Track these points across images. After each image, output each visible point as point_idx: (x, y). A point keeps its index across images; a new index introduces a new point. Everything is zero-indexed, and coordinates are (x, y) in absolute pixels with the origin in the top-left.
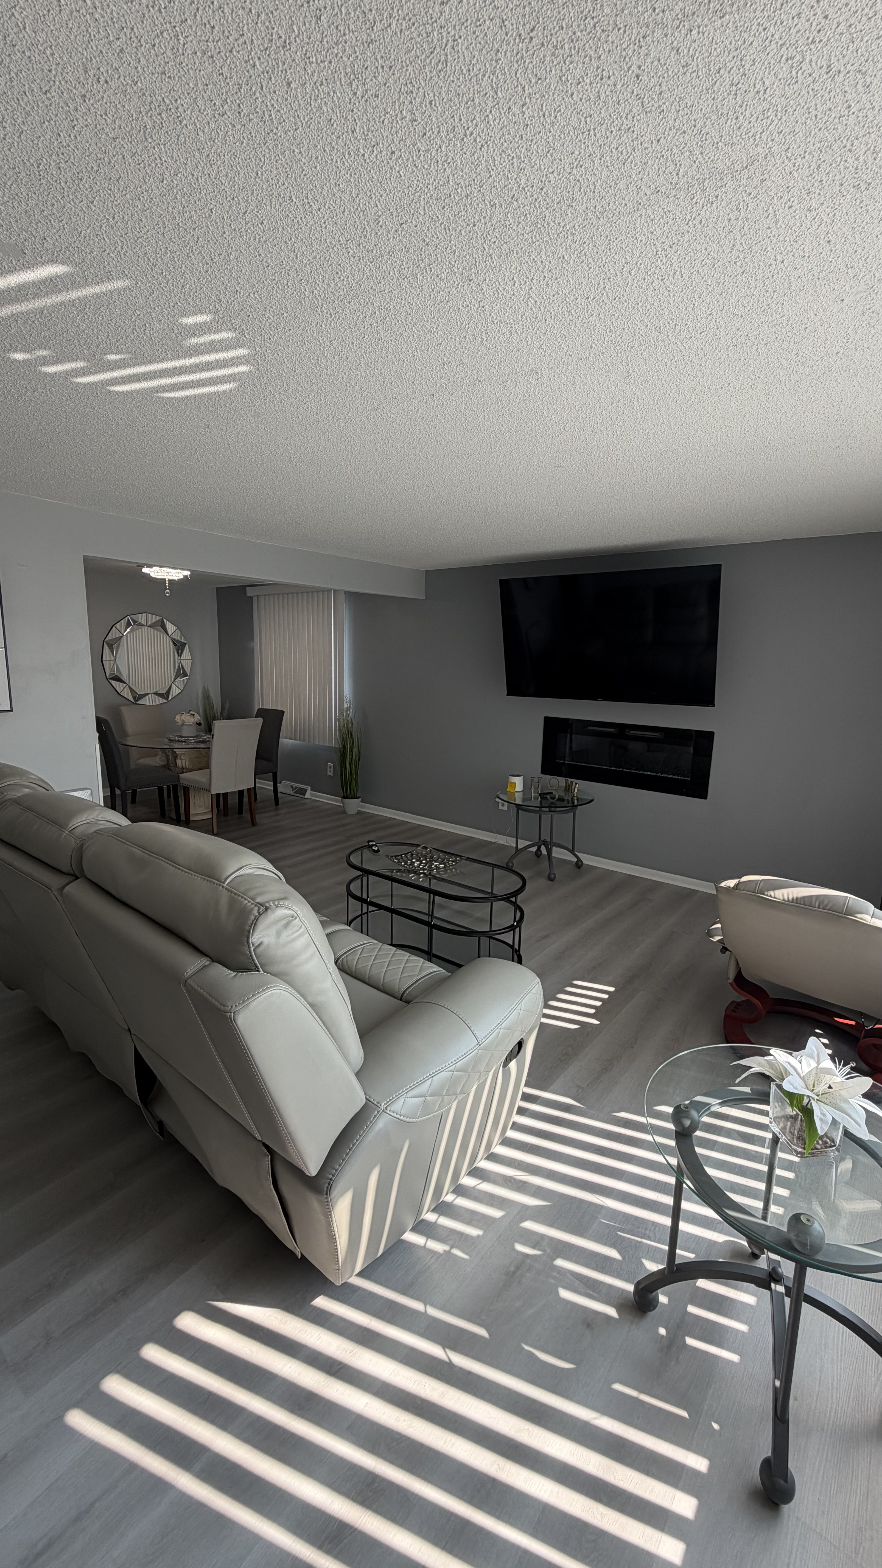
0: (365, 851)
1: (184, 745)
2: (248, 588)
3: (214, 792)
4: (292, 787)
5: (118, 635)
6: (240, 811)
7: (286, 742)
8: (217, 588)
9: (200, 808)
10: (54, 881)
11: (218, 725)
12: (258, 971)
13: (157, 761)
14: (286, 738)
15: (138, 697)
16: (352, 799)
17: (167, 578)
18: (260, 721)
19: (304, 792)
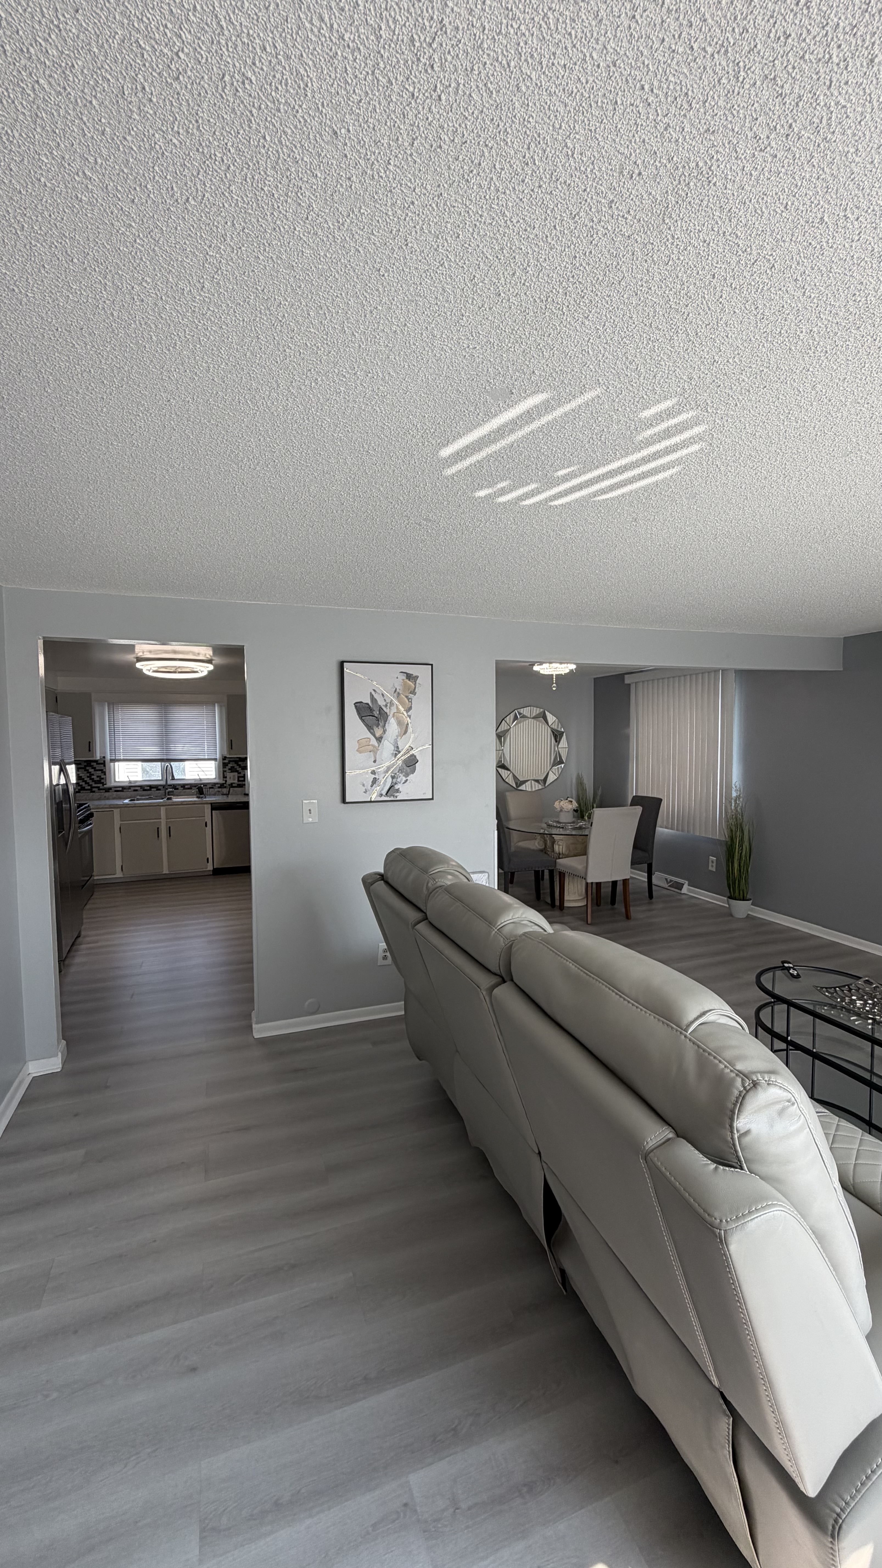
0: (779, 973)
1: (562, 831)
2: (626, 676)
3: (589, 881)
4: (666, 879)
5: (506, 727)
6: (613, 902)
7: (661, 831)
8: (595, 679)
9: (574, 896)
10: (485, 981)
11: (599, 814)
12: (742, 1168)
13: (536, 845)
14: (661, 827)
15: (520, 783)
16: (740, 900)
17: (554, 673)
18: (639, 809)
19: (680, 886)
